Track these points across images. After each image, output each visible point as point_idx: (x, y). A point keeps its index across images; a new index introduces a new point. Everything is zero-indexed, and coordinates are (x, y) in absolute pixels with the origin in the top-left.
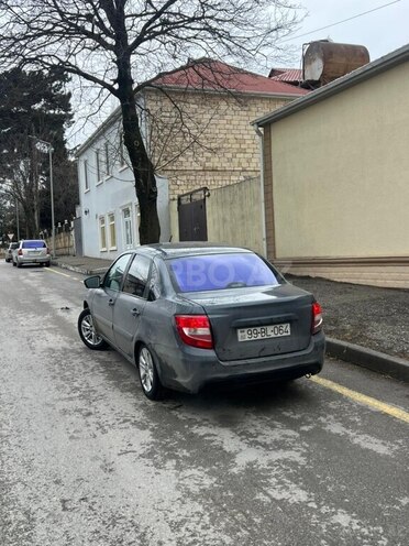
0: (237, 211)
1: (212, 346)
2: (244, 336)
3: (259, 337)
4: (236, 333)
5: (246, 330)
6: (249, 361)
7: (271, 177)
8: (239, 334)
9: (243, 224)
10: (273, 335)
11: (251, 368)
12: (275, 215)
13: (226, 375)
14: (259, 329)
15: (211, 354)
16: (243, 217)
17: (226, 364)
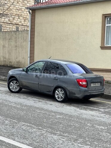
0: (13, 43)
1: (86, 87)
5: (93, 84)
7: (34, 32)
8: (91, 85)
9: (16, 49)
10: (97, 85)
11: (94, 93)
12: (35, 48)
16: (16, 46)
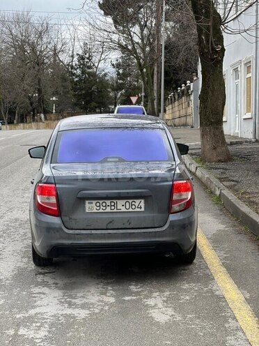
2: (91, 207)
3: (108, 209)
4: (84, 203)
5: (94, 202)
6: (93, 232)
8: (87, 205)
10: (123, 209)
13: (70, 242)
14: (108, 202)
15: (56, 221)
17: (71, 232)
